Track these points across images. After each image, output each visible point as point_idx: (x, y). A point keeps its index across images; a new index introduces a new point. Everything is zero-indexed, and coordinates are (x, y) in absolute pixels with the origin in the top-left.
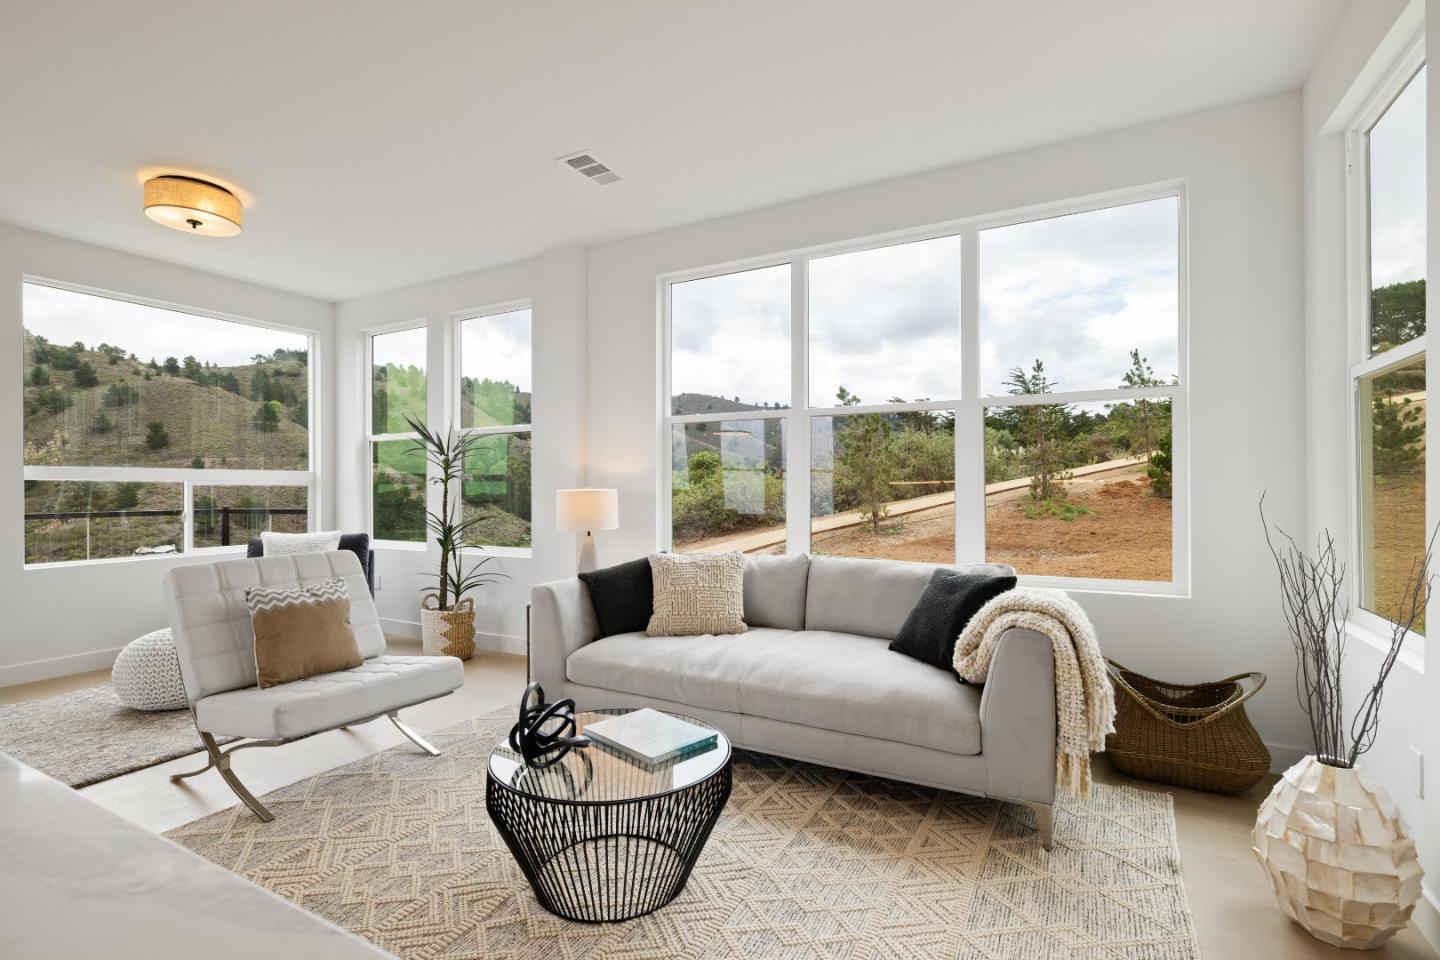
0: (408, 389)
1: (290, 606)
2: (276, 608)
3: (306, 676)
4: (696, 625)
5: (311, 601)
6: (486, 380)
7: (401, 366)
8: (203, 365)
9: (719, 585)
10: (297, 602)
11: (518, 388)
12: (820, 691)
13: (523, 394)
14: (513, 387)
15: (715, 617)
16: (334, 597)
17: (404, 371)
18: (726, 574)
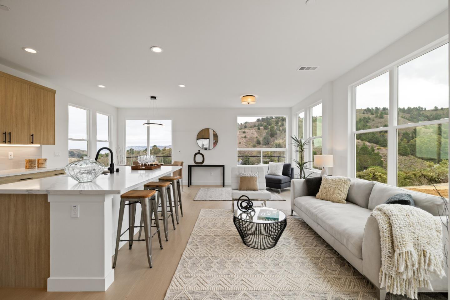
0: (375, 115)
1: (245, 177)
2: (243, 176)
3: (246, 190)
4: (328, 198)
5: (249, 176)
6: (409, 107)
7: (372, 108)
8: (314, 117)
9: (337, 187)
10: (247, 176)
11: (425, 108)
12: (331, 222)
13: (428, 110)
14: (422, 108)
15: (333, 196)
16: (253, 176)
17: (373, 110)
18: (340, 184)
